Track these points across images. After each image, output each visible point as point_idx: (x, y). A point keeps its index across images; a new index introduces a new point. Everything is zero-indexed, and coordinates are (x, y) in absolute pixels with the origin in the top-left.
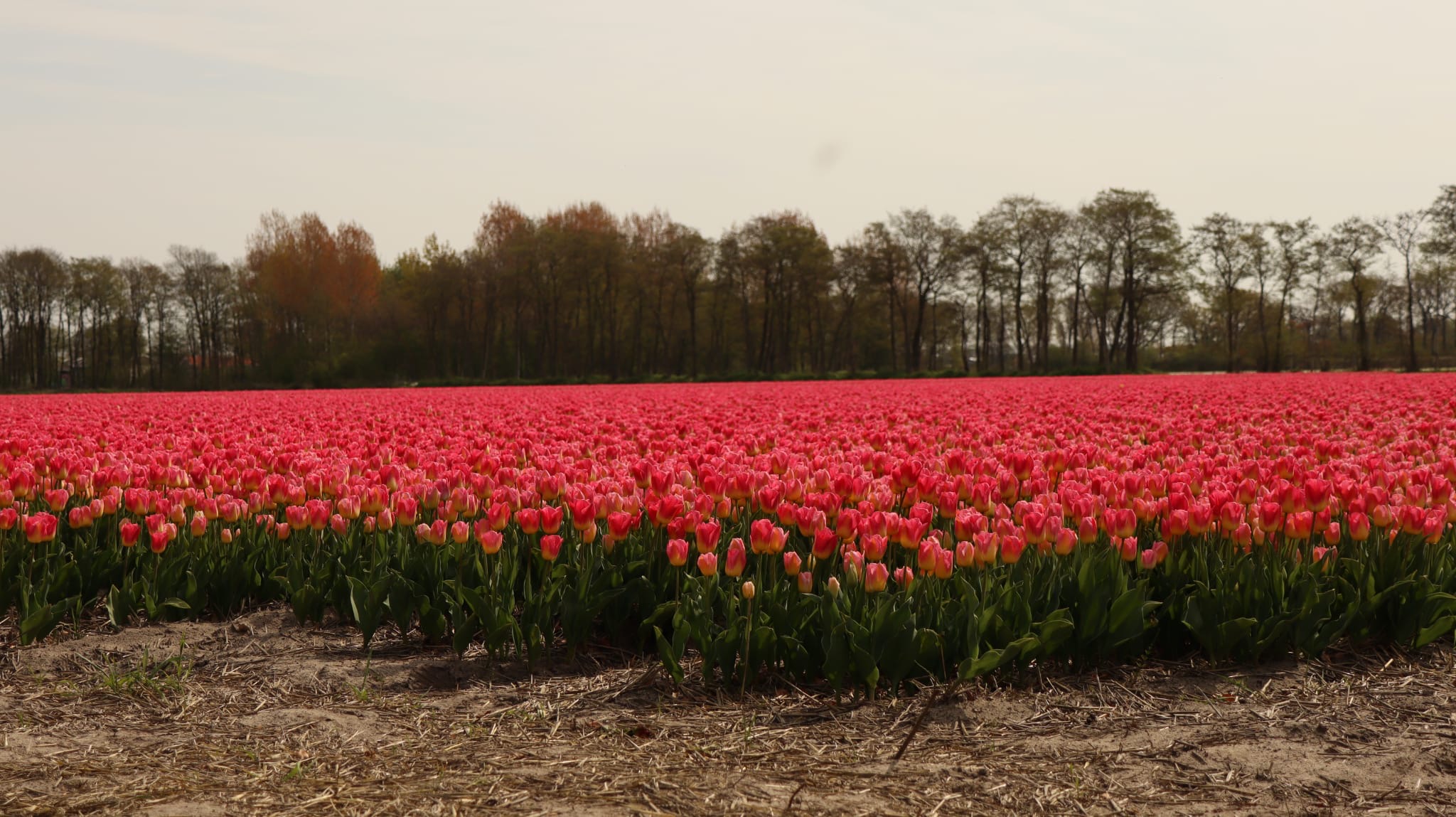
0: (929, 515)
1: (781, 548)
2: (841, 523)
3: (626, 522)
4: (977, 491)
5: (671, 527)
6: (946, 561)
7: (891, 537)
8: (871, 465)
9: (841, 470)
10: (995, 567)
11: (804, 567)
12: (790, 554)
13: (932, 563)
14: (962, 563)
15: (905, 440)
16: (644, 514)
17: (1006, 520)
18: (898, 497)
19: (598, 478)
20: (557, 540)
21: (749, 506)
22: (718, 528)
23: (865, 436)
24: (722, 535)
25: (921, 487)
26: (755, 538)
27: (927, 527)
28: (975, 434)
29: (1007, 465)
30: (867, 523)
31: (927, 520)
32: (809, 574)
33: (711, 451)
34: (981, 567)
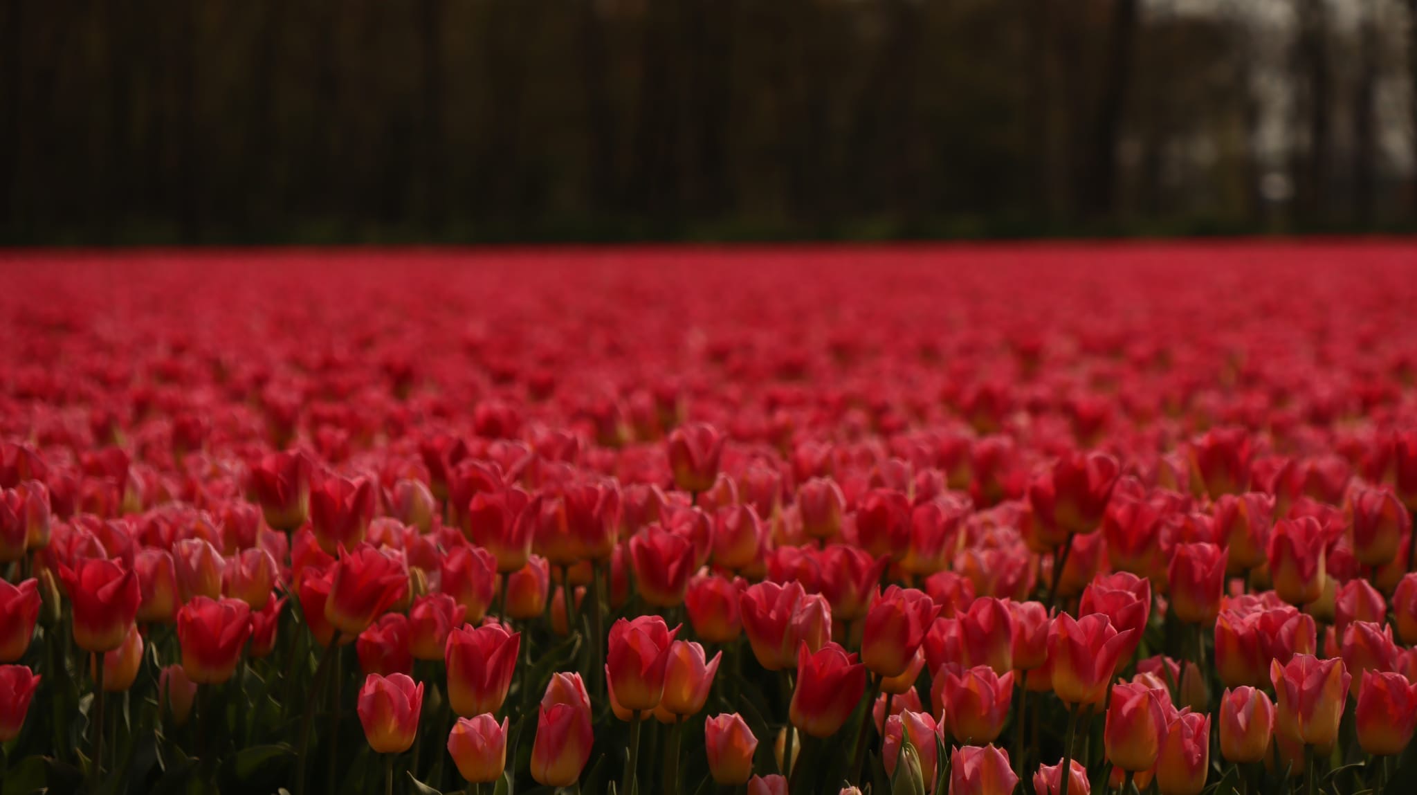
0: (1139, 609)
1: (699, 702)
2: (875, 630)
3: (231, 629)
4: (1282, 542)
5: (368, 642)
6: (1190, 744)
7: (1023, 672)
8: (966, 474)
9: (877, 482)
10: (1337, 767)
11: (765, 760)
12: (723, 720)
13: (1145, 749)
14: (1233, 749)
15: (1068, 409)
16: (286, 608)
17: (1370, 626)
18: (1047, 563)
19: (147, 506)
20: (22, 680)
21: (601, 583)
22: (511, 644)
23: (950, 398)
24: (520, 669)
25: (1115, 533)
26: (618, 673)
27: (1132, 642)
28: (1279, 396)
29: (1373, 474)
30: (953, 632)
31: (1133, 619)
32: (781, 779)
33: (491, 429)
34: (1293, 765)
